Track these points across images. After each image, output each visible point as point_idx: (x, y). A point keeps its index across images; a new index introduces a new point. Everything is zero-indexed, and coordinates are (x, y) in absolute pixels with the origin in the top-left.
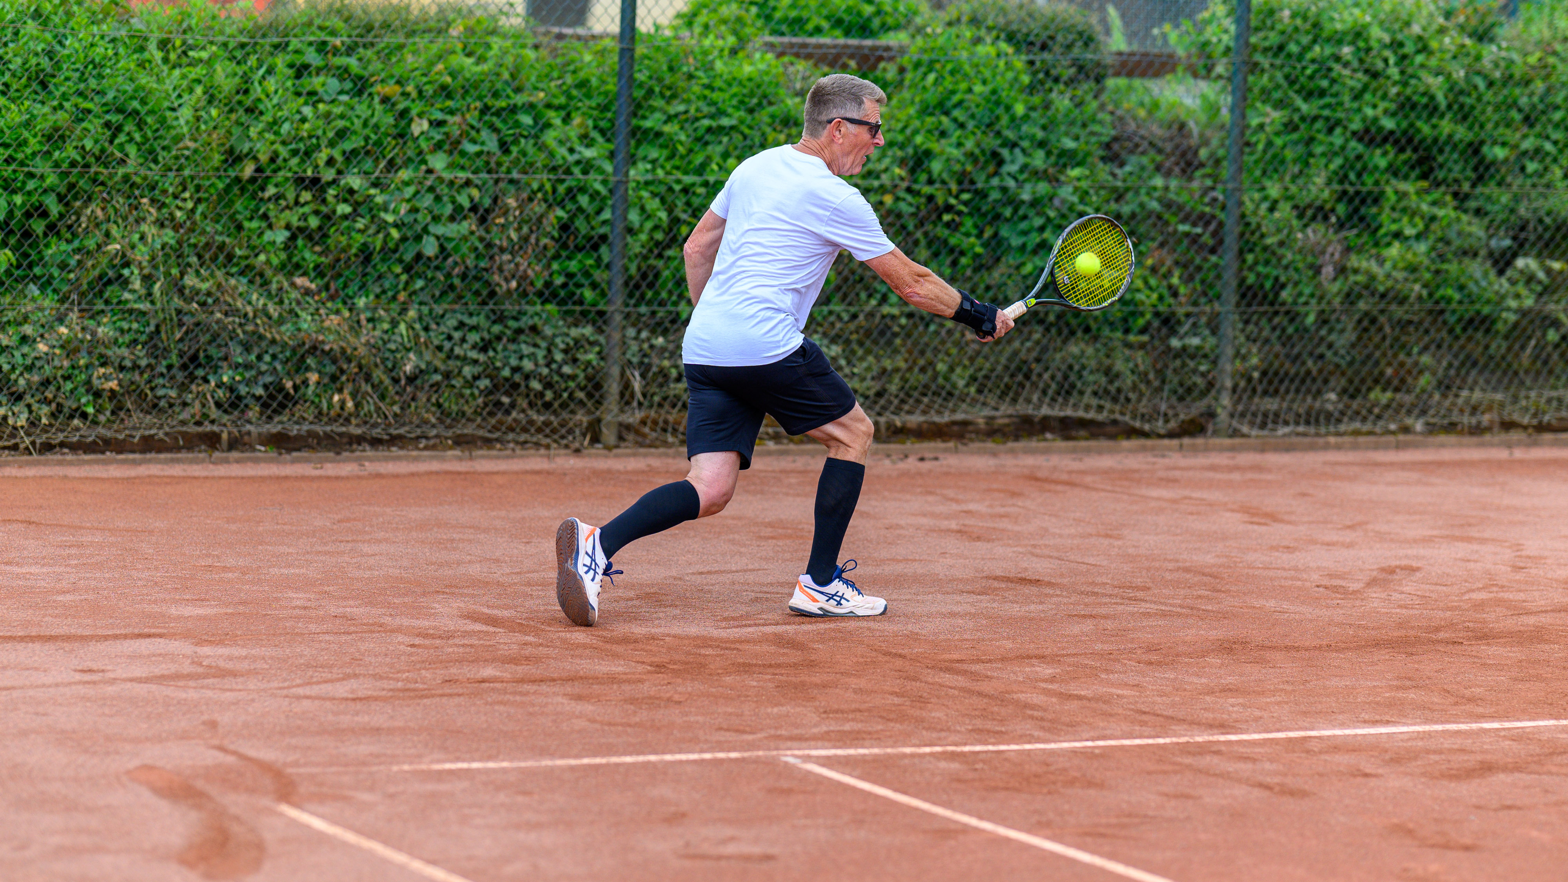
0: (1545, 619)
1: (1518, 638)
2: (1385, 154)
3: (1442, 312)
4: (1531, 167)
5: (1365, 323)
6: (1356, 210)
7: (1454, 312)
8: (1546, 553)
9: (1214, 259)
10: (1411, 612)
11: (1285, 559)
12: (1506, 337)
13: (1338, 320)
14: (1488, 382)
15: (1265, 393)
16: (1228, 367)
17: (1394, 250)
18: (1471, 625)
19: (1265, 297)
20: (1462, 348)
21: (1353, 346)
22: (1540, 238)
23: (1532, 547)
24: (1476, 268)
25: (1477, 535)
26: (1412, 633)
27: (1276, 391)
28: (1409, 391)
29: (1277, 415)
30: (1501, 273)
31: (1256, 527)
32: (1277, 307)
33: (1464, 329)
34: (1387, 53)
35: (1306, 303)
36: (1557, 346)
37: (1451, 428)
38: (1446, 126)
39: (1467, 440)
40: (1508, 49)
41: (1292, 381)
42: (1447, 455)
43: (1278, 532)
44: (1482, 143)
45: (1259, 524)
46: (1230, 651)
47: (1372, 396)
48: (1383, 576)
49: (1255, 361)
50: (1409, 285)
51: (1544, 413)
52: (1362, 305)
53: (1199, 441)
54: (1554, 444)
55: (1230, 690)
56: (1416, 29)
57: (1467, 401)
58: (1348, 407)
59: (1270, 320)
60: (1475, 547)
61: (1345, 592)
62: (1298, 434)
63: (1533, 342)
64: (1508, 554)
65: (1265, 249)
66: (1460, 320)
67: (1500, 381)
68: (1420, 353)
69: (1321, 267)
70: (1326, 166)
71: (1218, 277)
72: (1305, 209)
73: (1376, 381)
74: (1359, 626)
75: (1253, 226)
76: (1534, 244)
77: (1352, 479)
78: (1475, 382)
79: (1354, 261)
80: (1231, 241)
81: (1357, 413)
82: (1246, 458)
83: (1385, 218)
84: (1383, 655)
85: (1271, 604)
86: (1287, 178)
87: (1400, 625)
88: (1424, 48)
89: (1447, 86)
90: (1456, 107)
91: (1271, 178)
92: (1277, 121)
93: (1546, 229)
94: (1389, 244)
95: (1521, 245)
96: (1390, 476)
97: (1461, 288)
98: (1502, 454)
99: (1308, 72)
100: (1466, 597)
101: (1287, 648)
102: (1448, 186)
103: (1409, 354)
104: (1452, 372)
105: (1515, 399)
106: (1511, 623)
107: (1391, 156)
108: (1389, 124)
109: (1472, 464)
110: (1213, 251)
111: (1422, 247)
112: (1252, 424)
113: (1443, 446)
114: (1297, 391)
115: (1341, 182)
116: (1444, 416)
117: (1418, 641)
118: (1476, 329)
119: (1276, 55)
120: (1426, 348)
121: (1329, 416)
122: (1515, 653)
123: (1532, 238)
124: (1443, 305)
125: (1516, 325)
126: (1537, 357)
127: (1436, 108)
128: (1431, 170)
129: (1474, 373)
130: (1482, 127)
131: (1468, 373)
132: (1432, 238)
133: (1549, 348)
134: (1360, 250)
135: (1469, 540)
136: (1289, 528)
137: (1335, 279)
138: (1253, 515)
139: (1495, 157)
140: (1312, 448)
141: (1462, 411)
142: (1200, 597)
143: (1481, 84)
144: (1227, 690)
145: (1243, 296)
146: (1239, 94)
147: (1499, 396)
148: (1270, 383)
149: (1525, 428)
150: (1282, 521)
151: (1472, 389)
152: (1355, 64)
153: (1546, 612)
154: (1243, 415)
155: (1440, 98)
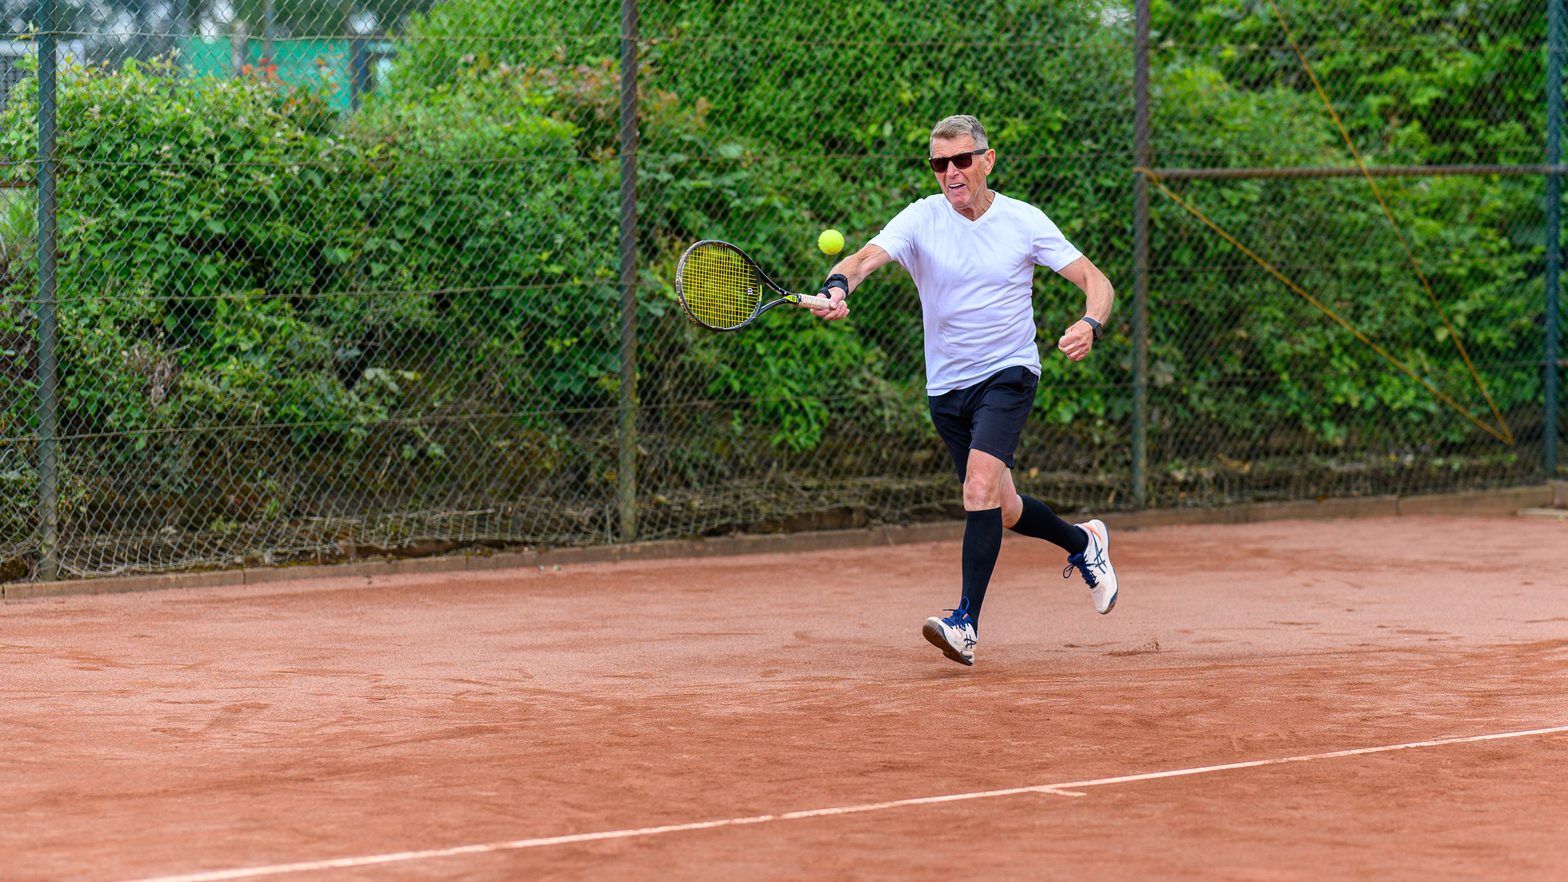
0: (404, 750)
1: (374, 770)
2: (214, 261)
3: (287, 431)
4: (377, 269)
5: (203, 447)
6: (185, 323)
7: (300, 430)
8: (407, 683)
9: (29, 383)
10: (258, 751)
11: (119, 704)
12: (358, 456)
13: (173, 446)
14: (340, 505)
15: (95, 529)
16: (52, 502)
17: (231, 366)
18: (323, 760)
19: (89, 421)
20: (311, 469)
21: (190, 472)
22: (390, 345)
23: (391, 677)
24: (321, 381)
25: (331, 668)
26: (258, 772)
27: (107, 526)
28: (254, 520)
29: (108, 552)
30: (349, 385)
31: (86, 673)
32: (103, 433)
33: (312, 449)
34: (212, 149)
35: (137, 428)
36: (414, 463)
37: (303, 557)
38: (281, 227)
39: (321, 569)
40: (346, 141)
41: (124, 514)
42: (299, 587)
43: (110, 677)
44: (321, 244)
45: (90, 669)
46: (55, 803)
47: (214, 527)
48: (228, 715)
49: (81, 494)
50: (247, 403)
51: (404, 536)
52: (197, 427)
53: (23, 585)
54: (416, 570)
55: (54, 844)
56: (243, 122)
57: (319, 529)
58: (187, 540)
59: (96, 448)
60: (330, 680)
61: (185, 735)
62: (133, 573)
63: (388, 460)
64: (365, 686)
65: (86, 370)
66: (307, 439)
67: (354, 504)
68: (264, 477)
69: (149, 387)
70: (150, 275)
71: (35, 402)
72: (129, 324)
73: (218, 510)
74: (200, 769)
75: (73, 345)
76: (383, 353)
77: (194, 618)
78: (328, 506)
79: (187, 379)
80: (47, 363)
81: (200, 546)
82: (75, 602)
83: (218, 331)
84: (226, 796)
85: (103, 751)
86: (108, 290)
87: (245, 765)
88: (253, 143)
89: (280, 183)
90: (290, 206)
91: (88, 291)
92: (92, 230)
93: (395, 336)
94: (225, 359)
95: (370, 354)
96: (237, 612)
97: (307, 404)
98: (361, 583)
99: (125, 172)
100: (319, 732)
101: (120, 797)
102: (286, 292)
103: (253, 479)
104: (301, 497)
105: (372, 522)
106: (368, 756)
107: (222, 261)
108: (216, 228)
109: (328, 595)
110: (27, 374)
111: (261, 361)
112: (81, 564)
113: (295, 578)
114: (131, 525)
115: (167, 292)
116: (295, 545)
117: (265, 780)
118: (325, 448)
119: (88, 156)
120: (271, 472)
121: (167, 550)
122: (372, 786)
123: (381, 346)
124: (287, 423)
125: (368, 442)
126: (394, 476)
127: (268, 207)
128: (267, 275)
129: (325, 496)
130: (320, 226)
131: (318, 497)
132: (271, 350)
133: (407, 465)
134: (191, 368)
135: (323, 673)
136: (124, 671)
137: (167, 400)
138: (84, 660)
139: (336, 257)
140: (150, 587)
141: (314, 539)
142: (22, 749)
143: (318, 181)
144: (51, 844)
145: (65, 422)
146: (47, 198)
147: (354, 521)
148: (100, 517)
149: (384, 553)
150: (116, 665)
151: (323, 515)
152: (176, 161)
153: (405, 742)
154: (71, 555)
155: (272, 196)
